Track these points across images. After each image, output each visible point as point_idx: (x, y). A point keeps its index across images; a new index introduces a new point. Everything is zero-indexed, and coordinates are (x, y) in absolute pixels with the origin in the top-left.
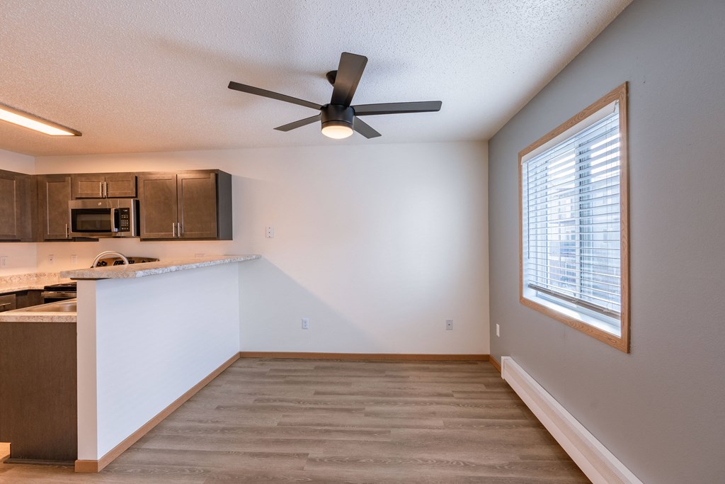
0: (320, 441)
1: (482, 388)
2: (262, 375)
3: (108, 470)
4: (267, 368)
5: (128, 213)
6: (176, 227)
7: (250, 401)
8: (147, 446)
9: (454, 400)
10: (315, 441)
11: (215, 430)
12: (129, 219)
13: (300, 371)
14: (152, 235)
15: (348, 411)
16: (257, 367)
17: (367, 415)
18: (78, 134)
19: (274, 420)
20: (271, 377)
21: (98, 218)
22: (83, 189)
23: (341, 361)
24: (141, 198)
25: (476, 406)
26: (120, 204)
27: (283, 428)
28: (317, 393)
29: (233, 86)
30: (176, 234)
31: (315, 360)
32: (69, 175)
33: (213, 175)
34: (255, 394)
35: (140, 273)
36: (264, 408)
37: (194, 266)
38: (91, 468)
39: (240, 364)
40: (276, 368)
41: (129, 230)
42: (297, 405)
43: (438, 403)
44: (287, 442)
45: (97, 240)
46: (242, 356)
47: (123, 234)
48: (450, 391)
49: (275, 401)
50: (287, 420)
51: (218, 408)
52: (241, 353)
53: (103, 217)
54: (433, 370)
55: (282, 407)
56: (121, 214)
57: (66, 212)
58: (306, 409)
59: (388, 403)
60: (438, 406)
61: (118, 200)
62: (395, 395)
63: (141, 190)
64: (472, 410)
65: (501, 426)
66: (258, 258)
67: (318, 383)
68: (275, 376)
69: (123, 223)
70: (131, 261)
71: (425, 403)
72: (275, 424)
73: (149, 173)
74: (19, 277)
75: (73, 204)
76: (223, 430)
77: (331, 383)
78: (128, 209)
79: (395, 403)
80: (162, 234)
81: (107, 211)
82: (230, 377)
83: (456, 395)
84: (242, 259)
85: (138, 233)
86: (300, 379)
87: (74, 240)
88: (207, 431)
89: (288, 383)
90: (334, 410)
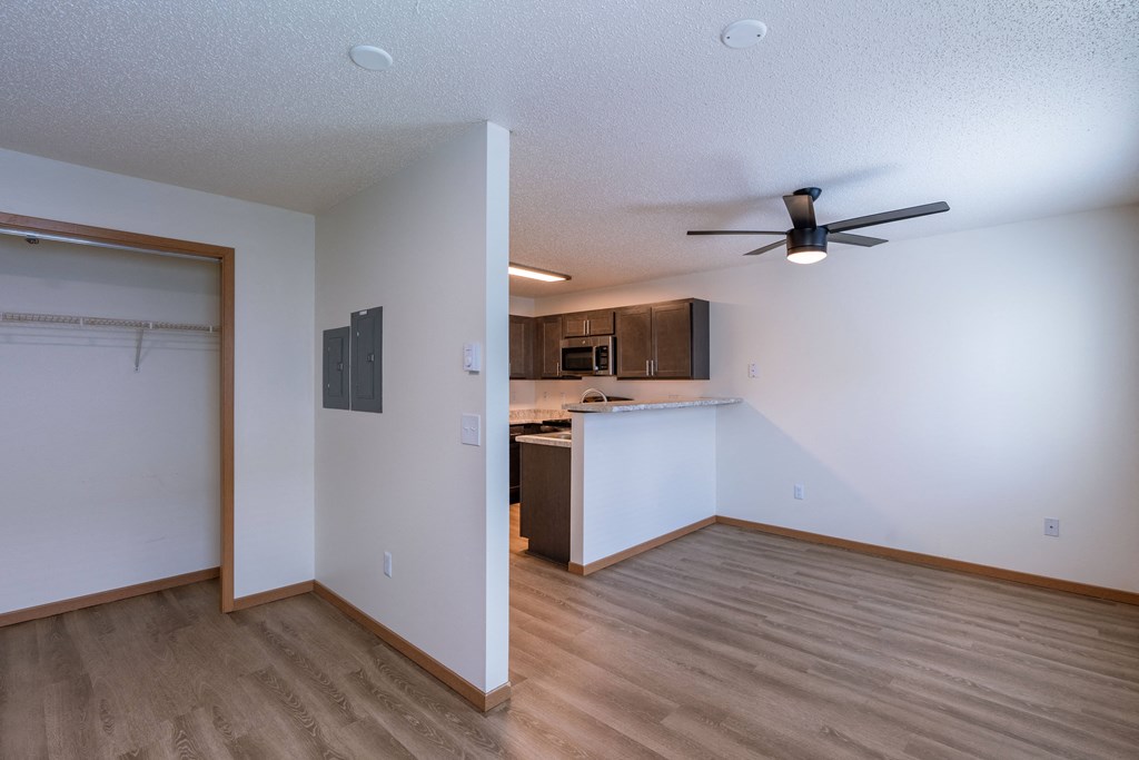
0: (784, 612)
1: (1094, 633)
2: (739, 543)
3: (590, 576)
4: (747, 538)
5: (607, 351)
6: (650, 365)
7: (718, 563)
8: (618, 570)
9: (1016, 630)
10: (778, 610)
11: (678, 576)
12: (607, 357)
13: (785, 549)
14: (628, 374)
15: (833, 598)
16: (733, 535)
17: (856, 607)
18: (568, 278)
19: (739, 583)
20: (748, 547)
21: (581, 356)
22: (571, 329)
23: (849, 550)
24: (618, 335)
25: (1053, 646)
26: (600, 342)
27: (745, 590)
28: (799, 573)
29: (689, 233)
30: (650, 373)
31: (811, 543)
32: (560, 315)
33: (687, 304)
34: (725, 558)
35: (616, 409)
36: (731, 571)
37: (661, 406)
38: (579, 570)
39: (716, 528)
40: (757, 540)
41: (607, 369)
42: (770, 578)
43: (978, 625)
44: (748, 603)
45: (580, 378)
46: (719, 521)
47: (602, 372)
48: (1017, 620)
49: (745, 568)
50: (752, 586)
51: (684, 560)
52: (717, 517)
53: (586, 355)
54: (1005, 592)
55: (752, 575)
56: (602, 351)
57: (558, 350)
58: (778, 583)
59: (894, 605)
60: (979, 628)
61: (599, 338)
62: (912, 601)
63: (618, 326)
64: (1040, 648)
65: (1080, 676)
66: (739, 402)
67: (804, 565)
68: (753, 548)
69: (603, 361)
70: (609, 399)
71: (957, 620)
72: (739, 587)
73: (626, 308)
74: (523, 411)
75: (563, 344)
76: (685, 577)
77: (822, 569)
78: (607, 347)
79: (907, 608)
80: (636, 373)
81: (590, 349)
82: (700, 538)
83: (1022, 626)
84: (716, 402)
85: (615, 373)
86: (782, 557)
87: (563, 378)
88: (669, 573)
89: (766, 556)
90: (816, 593)
